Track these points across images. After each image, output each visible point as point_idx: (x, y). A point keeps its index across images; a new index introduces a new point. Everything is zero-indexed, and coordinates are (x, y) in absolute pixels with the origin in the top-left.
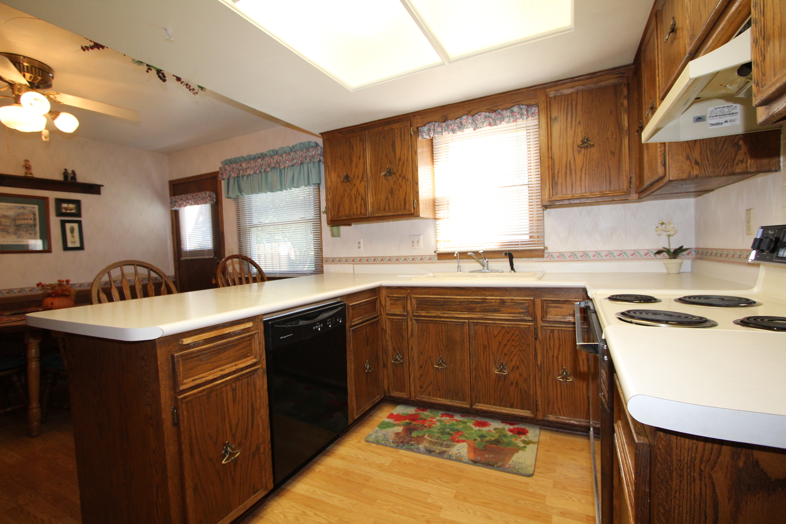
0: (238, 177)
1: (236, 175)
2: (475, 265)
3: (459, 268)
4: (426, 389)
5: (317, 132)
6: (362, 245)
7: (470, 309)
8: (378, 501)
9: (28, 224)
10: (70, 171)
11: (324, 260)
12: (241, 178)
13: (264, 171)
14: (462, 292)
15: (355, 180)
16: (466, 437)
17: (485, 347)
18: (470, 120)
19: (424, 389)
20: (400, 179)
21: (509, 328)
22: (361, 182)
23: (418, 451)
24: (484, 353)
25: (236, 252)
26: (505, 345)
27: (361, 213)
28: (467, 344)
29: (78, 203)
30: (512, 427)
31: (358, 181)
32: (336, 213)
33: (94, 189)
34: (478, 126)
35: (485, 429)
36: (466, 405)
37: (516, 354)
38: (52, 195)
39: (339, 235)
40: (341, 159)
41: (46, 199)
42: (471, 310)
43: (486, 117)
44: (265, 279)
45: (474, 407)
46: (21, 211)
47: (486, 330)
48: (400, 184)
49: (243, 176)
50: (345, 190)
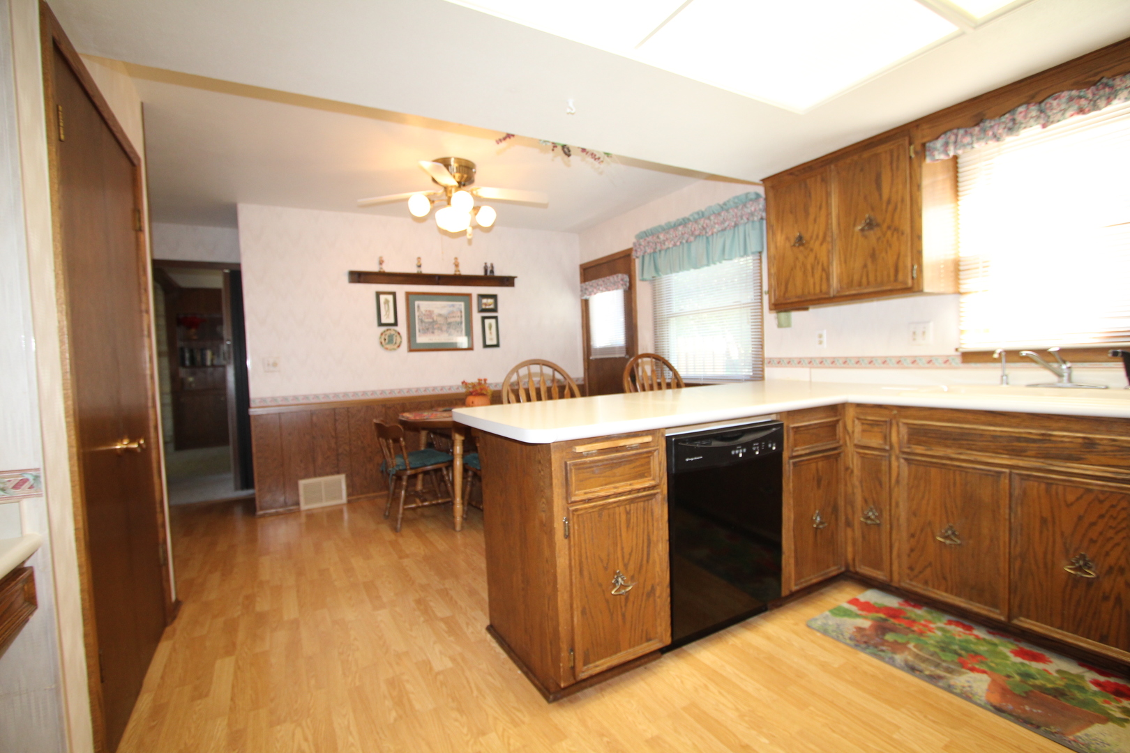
0: (655, 252)
1: (652, 251)
2: (1042, 374)
3: (1004, 379)
4: (920, 572)
5: (757, 178)
6: (825, 339)
7: (1013, 450)
8: (812, 708)
9: (456, 322)
10: (489, 265)
11: (766, 361)
12: (658, 252)
13: (687, 242)
14: (998, 420)
15: (812, 242)
16: (991, 668)
17: (1044, 521)
18: (1034, 111)
19: (916, 571)
20: (889, 233)
21: (1103, 492)
22: (821, 244)
23: (892, 662)
24: (1041, 532)
25: (651, 351)
26: (1093, 524)
27: (821, 291)
28: (1005, 511)
29: (494, 297)
30: (1102, 679)
31: (817, 243)
32: (782, 294)
33: (508, 281)
34: (1051, 120)
35: (1035, 666)
36: (998, 615)
37: (1118, 544)
38: (475, 291)
39: (789, 325)
40: (791, 212)
41: (469, 295)
42: (1018, 453)
43: (1071, 99)
44: (682, 384)
45: (1015, 622)
46: (451, 309)
47: (1048, 491)
48: (888, 241)
49: (660, 251)
50: (797, 258)
